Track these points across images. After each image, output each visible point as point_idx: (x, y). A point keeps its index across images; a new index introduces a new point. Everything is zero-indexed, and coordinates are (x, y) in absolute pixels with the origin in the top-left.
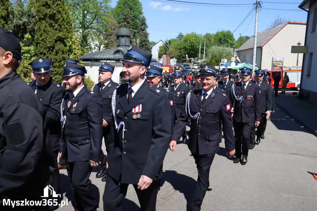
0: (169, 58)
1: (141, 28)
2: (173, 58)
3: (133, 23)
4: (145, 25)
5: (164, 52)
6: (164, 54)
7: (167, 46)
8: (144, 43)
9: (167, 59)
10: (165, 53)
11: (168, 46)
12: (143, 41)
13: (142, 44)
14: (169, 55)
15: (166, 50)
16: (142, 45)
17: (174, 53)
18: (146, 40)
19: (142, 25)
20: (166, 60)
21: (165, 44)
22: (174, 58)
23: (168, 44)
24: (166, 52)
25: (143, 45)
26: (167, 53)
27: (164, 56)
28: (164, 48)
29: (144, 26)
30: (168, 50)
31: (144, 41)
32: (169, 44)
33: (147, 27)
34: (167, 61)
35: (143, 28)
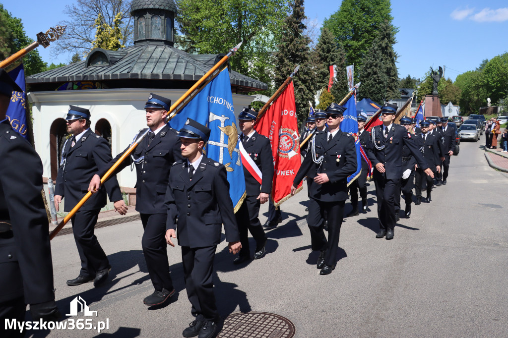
0: (439, 104)
1: (381, 44)
2: (447, 103)
3: (371, 37)
4: (390, 38)
5: (429, 91)
6: (429, 94)
7: (434, 79)
8: (369, 70)
9: (433, 106)
10: (431, 94)
11: (438, 79)
12: (368, 67)
13: (366, 71)
14: (441, 97)
15: (433, 88)
16: (366, 73)
17: (453, 94)
18: (375, 64)
19: (383, 39)
20: (431, 107)
21: (431, 74)
22: (450, 104)
23: (436, 74)
24: (432, 91)
25: (369, 74)
26: (435, 92)
27: (428, 99)
28: (430, 83)
29: (386, 40)
30: (436, 86)
31: (371, 66)
32: (439, 73)
33: (394, 43)
34: (433, 109)
35: (384, 45)
